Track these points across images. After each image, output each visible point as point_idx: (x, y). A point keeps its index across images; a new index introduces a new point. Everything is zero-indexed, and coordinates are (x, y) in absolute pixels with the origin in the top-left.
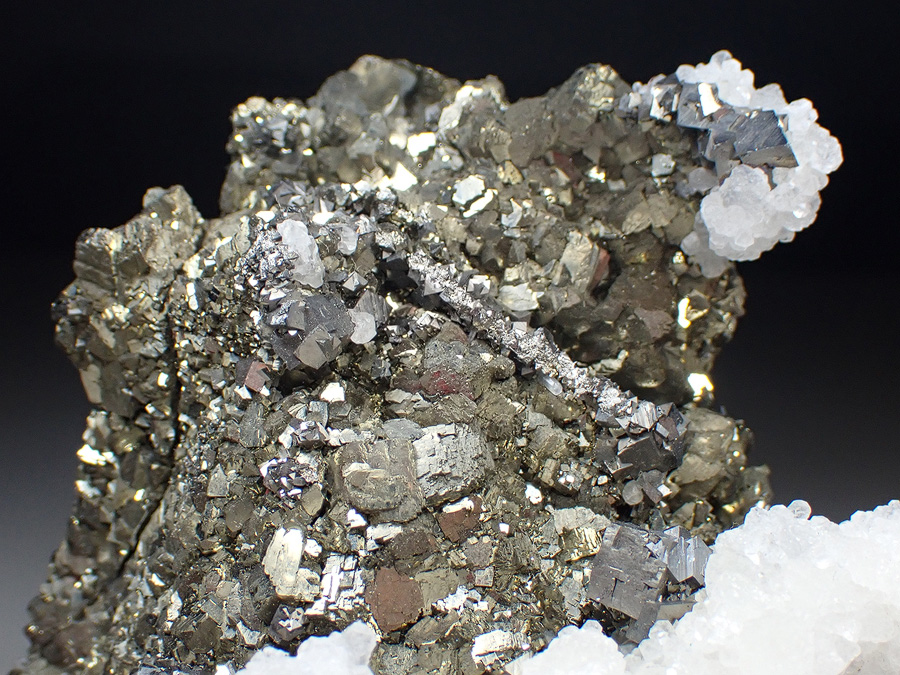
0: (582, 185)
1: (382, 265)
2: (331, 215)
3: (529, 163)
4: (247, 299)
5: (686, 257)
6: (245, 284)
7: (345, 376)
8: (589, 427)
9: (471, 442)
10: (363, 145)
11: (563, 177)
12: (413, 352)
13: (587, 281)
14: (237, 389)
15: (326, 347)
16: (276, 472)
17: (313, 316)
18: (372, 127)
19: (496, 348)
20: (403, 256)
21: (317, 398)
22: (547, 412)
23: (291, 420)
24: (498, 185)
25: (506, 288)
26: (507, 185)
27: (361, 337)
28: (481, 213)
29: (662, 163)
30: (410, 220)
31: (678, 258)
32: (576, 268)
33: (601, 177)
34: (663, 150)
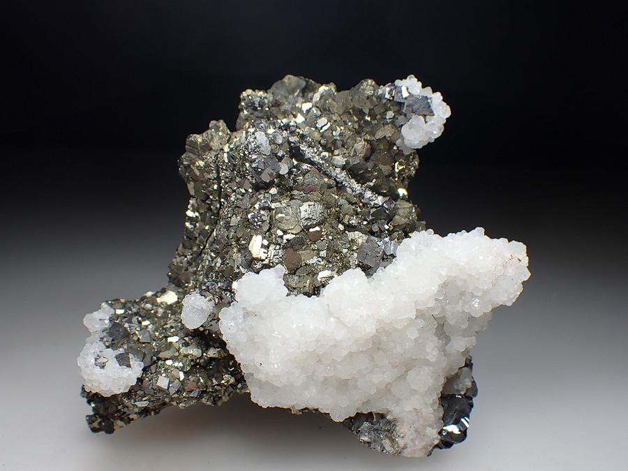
0: (362, 122)
1: (291, 148)
2: (274, 131)
3: (343, 113)
4: (244, 159)
5: (398, 148)
6: (244, 153)
7: (278, 186)
8: (361, 204)
9: (319, 208)
10: (286, 107)
11: (356, 119)
12: (301, 178)
13: (362, 155)
14: (241, 190)
15: (271, 175)
16: (253, 217)
17: (266, 164)
18: (289, 100)
19: (330, 177)
20: (298, 145)
21: (268, 193)
22: (347, 199)
23: (259, 200)
24: (332, 121)
25: (334, 157)
26: (335, 121)
27: (283, 172)
28: (326, 130)
29: (390, 114)
30: (301, 133)
31: (395, 148)
32: (359, 150)
33: (369, 119)
34: (390, 110)
